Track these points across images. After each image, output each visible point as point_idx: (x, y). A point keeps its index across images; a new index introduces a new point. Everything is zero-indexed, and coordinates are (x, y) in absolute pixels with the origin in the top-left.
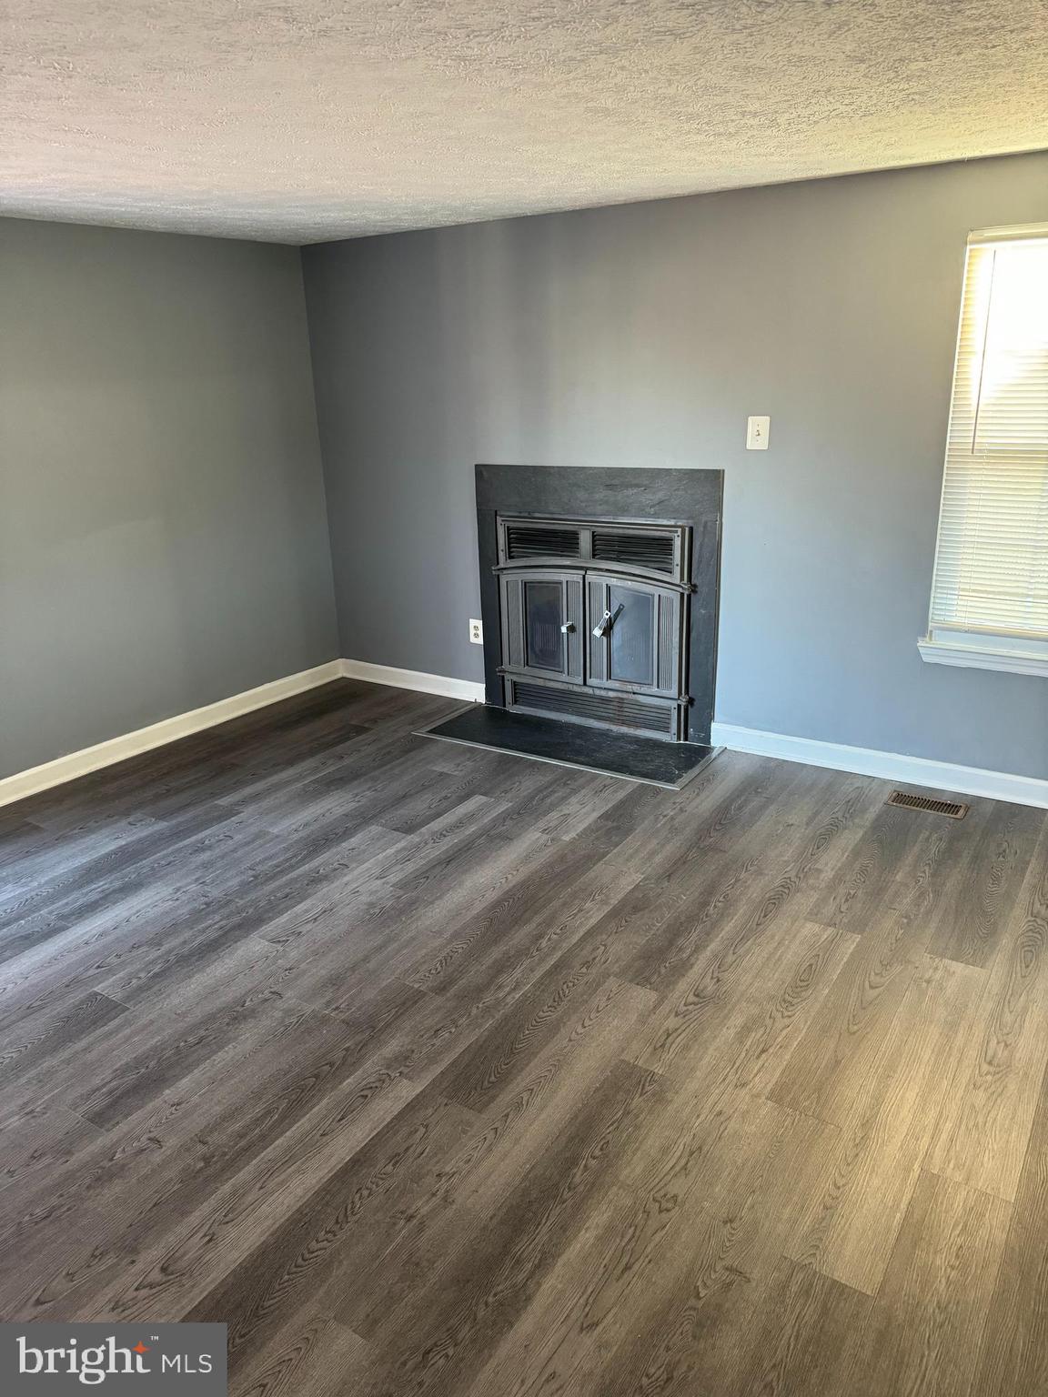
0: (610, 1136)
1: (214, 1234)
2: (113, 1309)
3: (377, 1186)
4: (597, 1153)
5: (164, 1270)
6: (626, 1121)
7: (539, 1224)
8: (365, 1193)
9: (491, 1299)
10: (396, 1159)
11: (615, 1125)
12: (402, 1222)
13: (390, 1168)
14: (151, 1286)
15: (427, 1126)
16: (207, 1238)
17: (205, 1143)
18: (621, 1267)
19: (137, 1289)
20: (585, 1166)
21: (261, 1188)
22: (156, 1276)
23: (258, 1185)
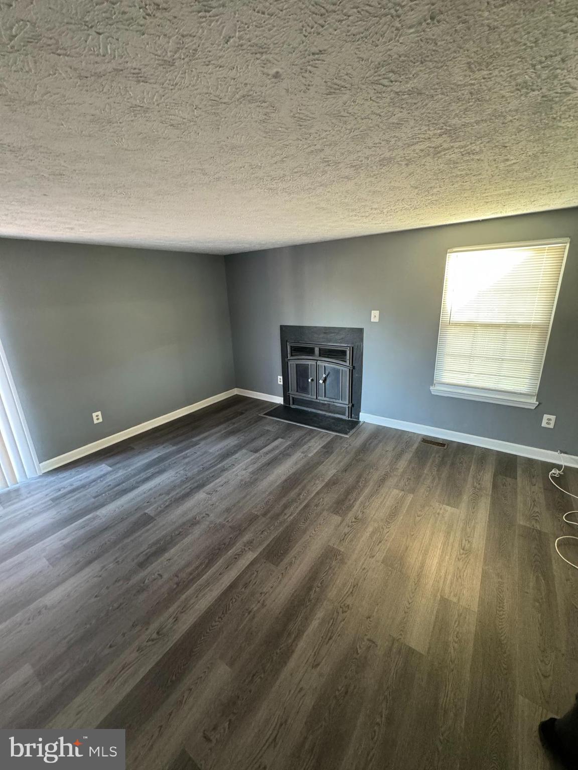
0: (324, 578)
1: (177, 617)
2: (138, 651)
3: (238, 597)
4: (319, 585)
5: (158, 633)
6: (330, 571)
7: (297, 617)
8: (234, 600)
9: (278, 651)
10: (246, 586)
11: (326, 573)
12: (247, 614)
13: (243, 589)
14: (153, 640)
15: (257, 572)
16: (175, 619)
17: (178, 577)
18: (328, 637)
19: (147, 642)
20: (315, 591)
21: (197, 597)
22: (155, 636)
23: (195, 596)
